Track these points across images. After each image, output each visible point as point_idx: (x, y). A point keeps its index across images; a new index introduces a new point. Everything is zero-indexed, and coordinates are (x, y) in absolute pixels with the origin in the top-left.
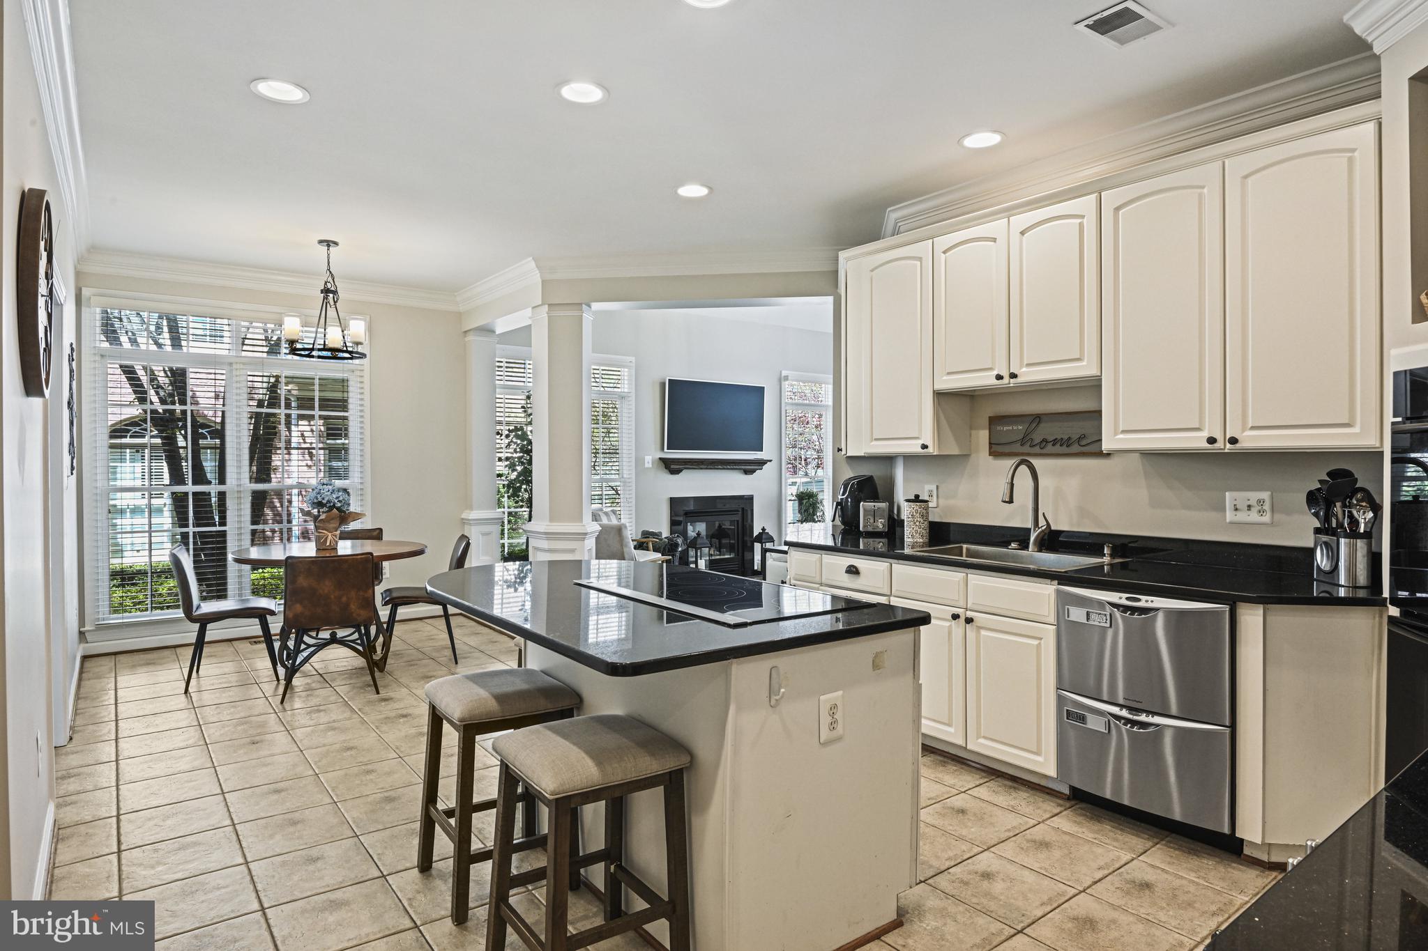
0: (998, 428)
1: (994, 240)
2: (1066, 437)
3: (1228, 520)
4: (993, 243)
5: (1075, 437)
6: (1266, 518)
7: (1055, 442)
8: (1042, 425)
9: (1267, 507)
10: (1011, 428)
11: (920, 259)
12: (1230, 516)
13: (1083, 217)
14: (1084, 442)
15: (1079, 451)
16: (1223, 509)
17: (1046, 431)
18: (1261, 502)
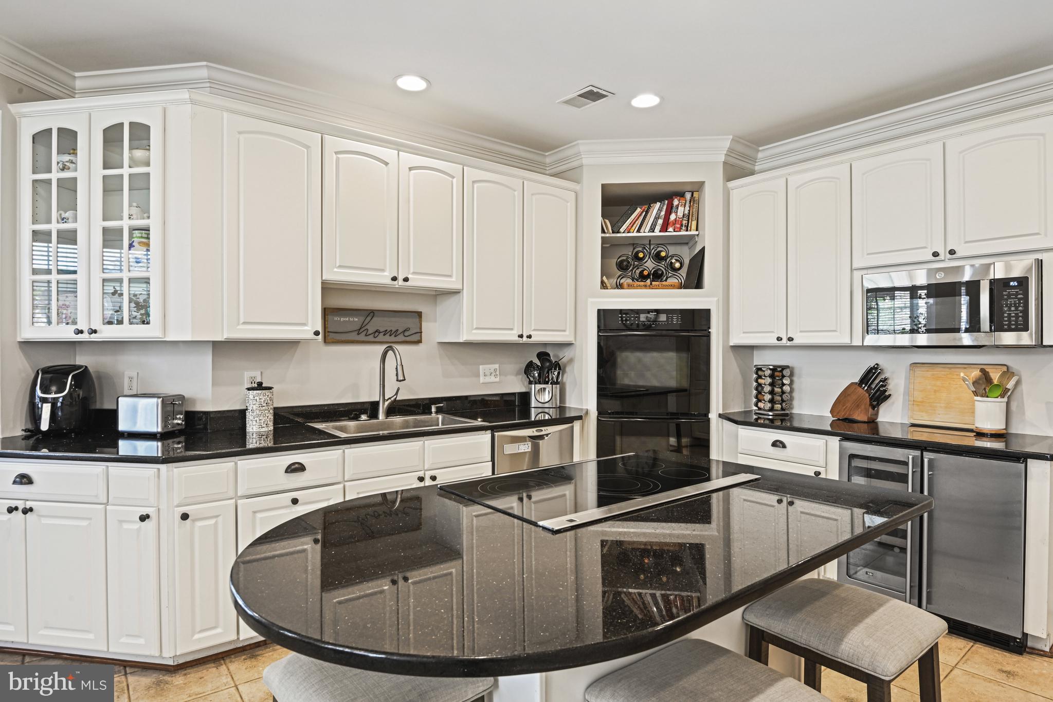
0: (336, 319)
1: (386, 164)
2: (394, 330)
3: (481, 382)
4: (384, 166)
5: (401, 330)
6: (497, 379)
7: (385, 333)
8: (374, 319)
9: (498, 373)
10: (347, 319)
11: (308, 147)
12: (482, 380)
13: (453, 177)
14: (407, 334)
15: (403, 340)
16: (478, 376)
17: (376, 324)
18: (495, 370)
